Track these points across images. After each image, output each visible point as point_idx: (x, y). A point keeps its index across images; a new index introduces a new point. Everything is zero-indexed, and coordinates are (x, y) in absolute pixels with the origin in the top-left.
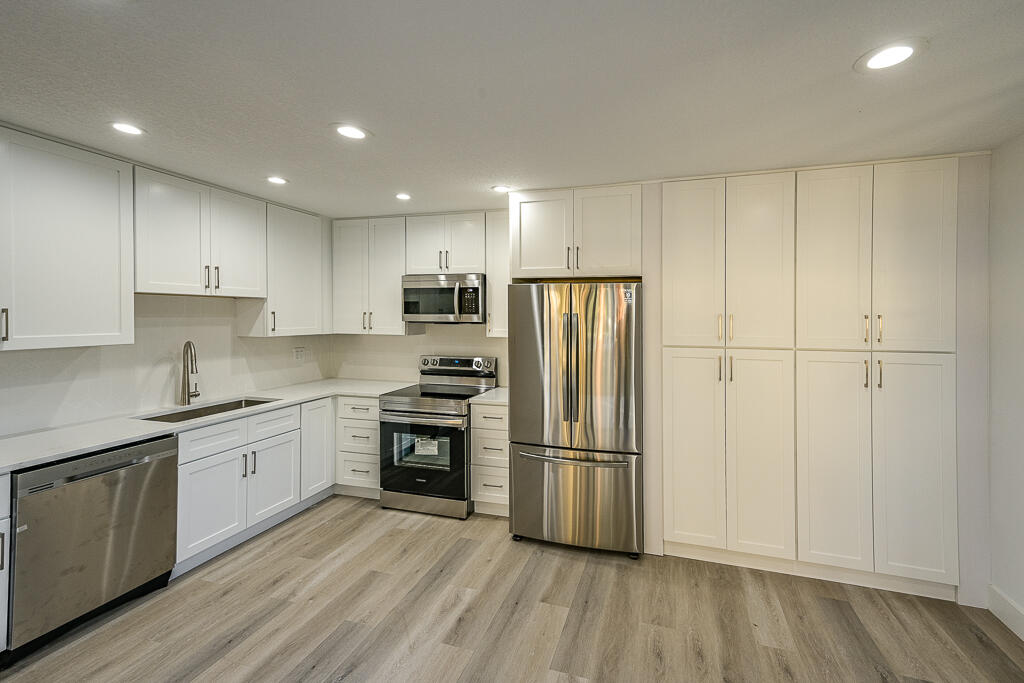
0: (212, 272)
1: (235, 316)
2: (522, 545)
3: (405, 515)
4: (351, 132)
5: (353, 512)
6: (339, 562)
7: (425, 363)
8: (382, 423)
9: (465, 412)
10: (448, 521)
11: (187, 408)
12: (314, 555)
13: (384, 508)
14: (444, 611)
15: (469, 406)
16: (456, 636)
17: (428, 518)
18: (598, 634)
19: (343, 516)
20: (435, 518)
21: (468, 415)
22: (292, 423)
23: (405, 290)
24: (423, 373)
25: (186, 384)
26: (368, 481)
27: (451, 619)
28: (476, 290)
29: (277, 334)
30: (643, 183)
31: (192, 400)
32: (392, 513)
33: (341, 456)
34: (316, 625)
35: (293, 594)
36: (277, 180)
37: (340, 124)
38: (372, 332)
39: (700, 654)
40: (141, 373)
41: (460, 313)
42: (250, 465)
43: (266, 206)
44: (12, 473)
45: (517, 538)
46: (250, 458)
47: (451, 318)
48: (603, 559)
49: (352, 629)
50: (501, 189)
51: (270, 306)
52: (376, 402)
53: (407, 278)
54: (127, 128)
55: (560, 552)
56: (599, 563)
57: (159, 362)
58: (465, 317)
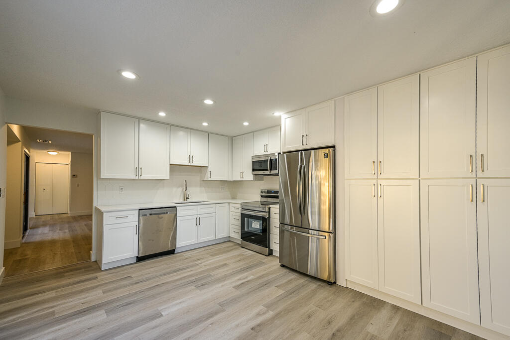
0: (191, 157)
1: (201, 173)
2: (283, 268)
3: (247, 250)
4: (209, 102)
5: (232, 247)
6: (218, 259)
7: (262, 192)
8: (241, 214)
9: (267, 210)
10: (261, 255)
11: (186, 202)
12: (212, 256)
13: (242, 247)
14: (240, 279)
15: (269, 208)
16: (237, 287)
17: (255, 253)
18: (289, 302)
19: (228, 247)
20: (257, 254)
21: (269, 212)
22: (213, 210)
23: (253, 162)
24: (262, 196)
25: (185, 194)
26: (237, 236)
27: (240, 282)
28: (276, 159)
29: (211, 179)
30: (335, 99)
31: (187, 200)
32: (244, 249)
33: (231, 226)
34: (201, 273)
35: (201, 263)
36: (205, 124)
37: (204, 99)
38: (244, 179)
39: (329, 323)
40: (174, 189)
41: (271, 170)
42: (198, 222)
43: (207, 134)
44: (139, 210)
45: (283, 266)
46: (198, 219)
47: (267, 172)
48: (314, 281)
49: (210, 276)
50: (277, 114)
51: (209, 169)
52: (240, 206)
53: (253, 158)
54: (162, 114)
55: (296, 274)
56: (311, 282)
57: (179, 187)
58: (273, 172)
